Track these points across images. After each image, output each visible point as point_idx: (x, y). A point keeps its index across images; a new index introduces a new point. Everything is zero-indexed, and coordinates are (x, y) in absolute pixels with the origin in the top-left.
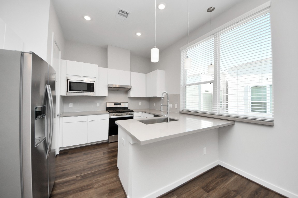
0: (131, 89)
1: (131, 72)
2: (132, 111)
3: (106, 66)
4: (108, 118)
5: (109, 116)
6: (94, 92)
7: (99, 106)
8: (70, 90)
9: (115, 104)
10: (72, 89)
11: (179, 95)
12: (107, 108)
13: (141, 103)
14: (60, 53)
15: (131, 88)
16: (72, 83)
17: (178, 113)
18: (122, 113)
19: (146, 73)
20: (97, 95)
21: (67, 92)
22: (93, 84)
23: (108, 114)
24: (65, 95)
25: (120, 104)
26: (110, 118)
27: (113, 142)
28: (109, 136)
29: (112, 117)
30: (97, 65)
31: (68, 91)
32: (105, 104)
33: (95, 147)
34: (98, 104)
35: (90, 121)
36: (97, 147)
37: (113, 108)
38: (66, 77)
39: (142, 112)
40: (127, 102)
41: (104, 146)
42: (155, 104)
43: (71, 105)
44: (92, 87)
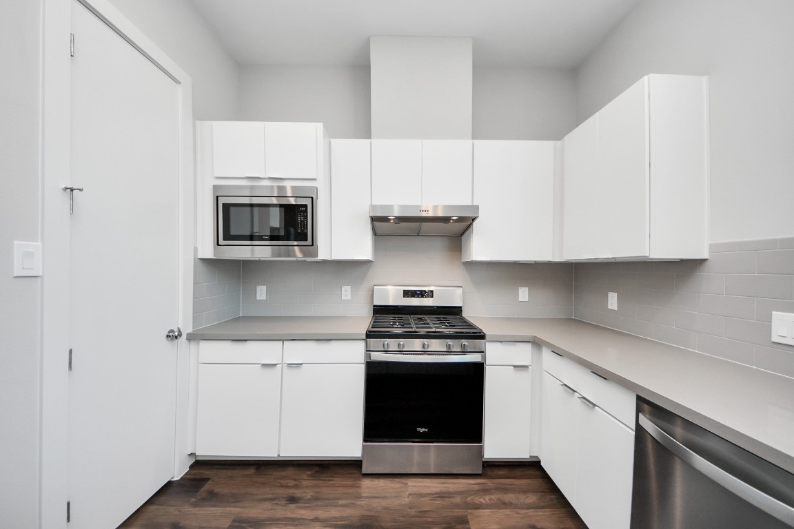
0: (475, 224)
4: (364, 362)
5: (368, 350)
6: (309, 242)
7: (349, 298)
8: (228, 236)
9: (407, 294)
10: (233, 232)
12: (374, 306)
13: (526, 289)
15: (474, 219)
16: (232, 209)
19: (558, 132)
21: (218, 245)
22: (306, 206)
23: (363, 342)
24: (210, 257)
25: (431, 294)
29: (378, 357)
31: (221, 241)
32: (370, 293)
33: (305, 483)
34: (346, 292)
35: (290, 365)
36: (307, 487)
37: (397, 306)
38: (214, 186)
39: (537, 343)
40: (461, 287)
41: (335, 486)
42: (613, 301)
43: (262, 292)
44: (301, 221)
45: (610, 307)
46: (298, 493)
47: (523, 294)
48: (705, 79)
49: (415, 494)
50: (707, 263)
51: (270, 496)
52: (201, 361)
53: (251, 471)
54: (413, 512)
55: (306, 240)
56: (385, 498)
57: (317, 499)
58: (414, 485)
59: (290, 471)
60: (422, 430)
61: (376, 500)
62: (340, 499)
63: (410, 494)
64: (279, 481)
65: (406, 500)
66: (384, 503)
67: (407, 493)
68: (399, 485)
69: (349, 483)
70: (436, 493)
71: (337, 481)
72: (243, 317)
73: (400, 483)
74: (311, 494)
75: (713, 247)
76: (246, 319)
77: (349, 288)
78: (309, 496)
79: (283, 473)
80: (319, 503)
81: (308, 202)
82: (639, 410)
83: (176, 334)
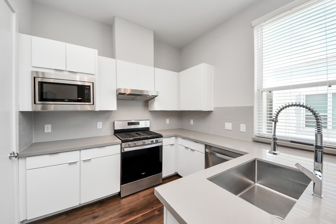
0: (156, 98)
1: (155, 68)
2: (160, 136)
3: (112, 55)
4: (120, 153)
5: (121, 148)
6: (92, 103)
7: (101, 127)
8: (42, 99)
9: (129, 124)
10: (44, 97)
11: (252, 108)
12: (115, 130)
13: (168, 119)
14: (14, 17)
16: (44, 85)
17: (251, 140)
18: (144, 141)
20: (97, 109)
21: (35, 103)
22: (89, 86)
23: (120, 145)
24: (30, 110)
25: (138, 123)
26: (122, 152)
27: (128, 195)
28: (121, 184)
29: (126, 150)
30: (96, 51)
31: (37, 101)
32: (112, 124)
33: (96, 210)
34: (100, 125)
35: (84, 161)
36: (98, 211)
37: (125, 129)
38: (32, 71)
39: (176, 137)
40: (149, 120)
41: (112, 206)
42: (192, 122)
43: (48, 128)
44: (87, 93)
45: (191, 124)
46: (96, 214)
47: (168, 121)
48: (213, 66)
49: (144, 196)
50: (213, 112)
51: (83, 221)
52: (27, 169)
53: (64, 217)
54: (146, 201)
55: (90, 102)
56: (134, 201)
57: (106, 213)
58: (141, 194)
59: (86, 209)
60: (143, 174)
61: (131, 204)
62: (117, 209)
63: (142, 197)
64: (83, 214)
65: (142, 199)
66: (134, 203)
67: (141, 197)
68: (137, 196)
69: (117, 203)
70: (151, 193)
71: (111, 204)
72: (35, 143)
73: (137, 195)
74: (103, 212)
75: (214, 108)
76: (36, 144)
77: (101, 123)
78: (102, 214)
79: (83, 211)
80: (108, 213)
81: (91, 85)
82: (206, 148)
83: (16, 155)
